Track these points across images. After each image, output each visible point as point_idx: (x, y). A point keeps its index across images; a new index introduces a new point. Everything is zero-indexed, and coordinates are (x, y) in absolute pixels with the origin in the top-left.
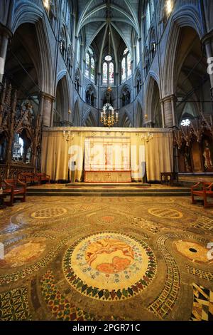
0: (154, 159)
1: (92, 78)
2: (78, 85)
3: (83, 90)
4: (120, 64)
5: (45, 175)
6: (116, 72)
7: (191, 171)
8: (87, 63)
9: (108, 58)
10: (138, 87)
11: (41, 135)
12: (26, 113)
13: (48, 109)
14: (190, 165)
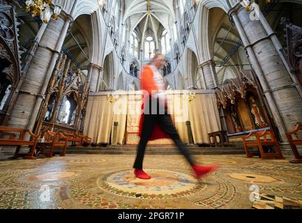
0: (199, 119)
1: (136, 54)
2: (123, 60)
3: (127, 64)
4: (159, 42)
5: (87, 137)
6: (157, 48)
7: (242, 131)
8: (131, 42)
9: (150, 38)
10: (177, 58)
11: (86, 99)
12: (76, 79)
13: (96, 77)
14: (239, 125)
